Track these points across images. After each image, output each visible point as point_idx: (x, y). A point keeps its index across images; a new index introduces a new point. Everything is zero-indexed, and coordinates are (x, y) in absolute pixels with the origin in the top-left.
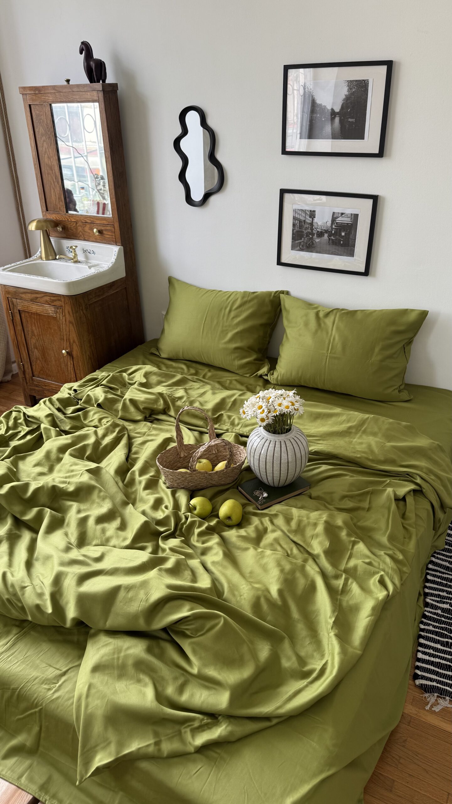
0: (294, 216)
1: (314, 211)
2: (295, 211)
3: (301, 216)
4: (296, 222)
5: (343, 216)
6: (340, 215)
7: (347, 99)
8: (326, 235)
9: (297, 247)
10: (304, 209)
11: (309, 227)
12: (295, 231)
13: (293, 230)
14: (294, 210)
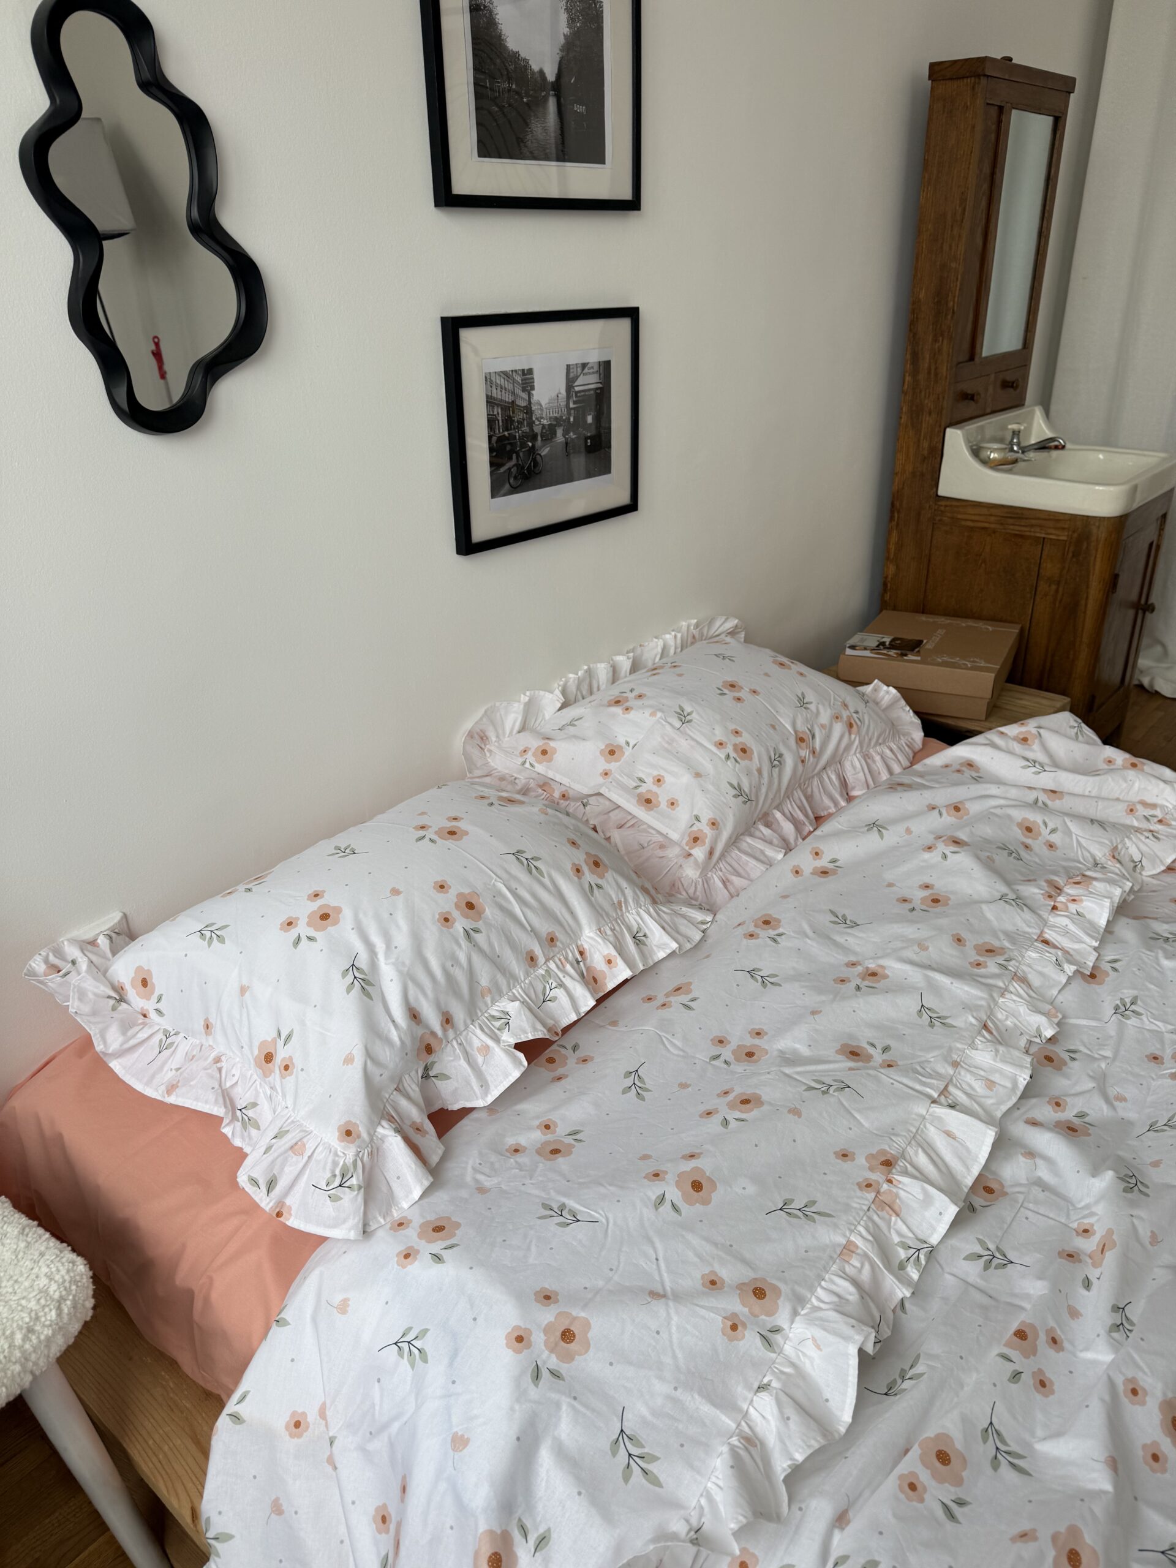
0: (487, 396)
1: (530, 371)
2: (488, 380)
3: (504, 391)
4: (495, 413)
5: (586, 370)
6: (579, 370)
7: (569, 46)
8: (559, 432)
9: (502, 485)
10: (507, 368)
11: (523, 419)
12: (494, 439)
13: (490, 437)
14: (486, 377)
